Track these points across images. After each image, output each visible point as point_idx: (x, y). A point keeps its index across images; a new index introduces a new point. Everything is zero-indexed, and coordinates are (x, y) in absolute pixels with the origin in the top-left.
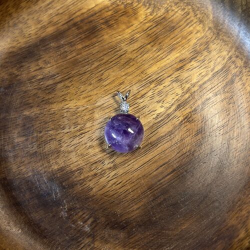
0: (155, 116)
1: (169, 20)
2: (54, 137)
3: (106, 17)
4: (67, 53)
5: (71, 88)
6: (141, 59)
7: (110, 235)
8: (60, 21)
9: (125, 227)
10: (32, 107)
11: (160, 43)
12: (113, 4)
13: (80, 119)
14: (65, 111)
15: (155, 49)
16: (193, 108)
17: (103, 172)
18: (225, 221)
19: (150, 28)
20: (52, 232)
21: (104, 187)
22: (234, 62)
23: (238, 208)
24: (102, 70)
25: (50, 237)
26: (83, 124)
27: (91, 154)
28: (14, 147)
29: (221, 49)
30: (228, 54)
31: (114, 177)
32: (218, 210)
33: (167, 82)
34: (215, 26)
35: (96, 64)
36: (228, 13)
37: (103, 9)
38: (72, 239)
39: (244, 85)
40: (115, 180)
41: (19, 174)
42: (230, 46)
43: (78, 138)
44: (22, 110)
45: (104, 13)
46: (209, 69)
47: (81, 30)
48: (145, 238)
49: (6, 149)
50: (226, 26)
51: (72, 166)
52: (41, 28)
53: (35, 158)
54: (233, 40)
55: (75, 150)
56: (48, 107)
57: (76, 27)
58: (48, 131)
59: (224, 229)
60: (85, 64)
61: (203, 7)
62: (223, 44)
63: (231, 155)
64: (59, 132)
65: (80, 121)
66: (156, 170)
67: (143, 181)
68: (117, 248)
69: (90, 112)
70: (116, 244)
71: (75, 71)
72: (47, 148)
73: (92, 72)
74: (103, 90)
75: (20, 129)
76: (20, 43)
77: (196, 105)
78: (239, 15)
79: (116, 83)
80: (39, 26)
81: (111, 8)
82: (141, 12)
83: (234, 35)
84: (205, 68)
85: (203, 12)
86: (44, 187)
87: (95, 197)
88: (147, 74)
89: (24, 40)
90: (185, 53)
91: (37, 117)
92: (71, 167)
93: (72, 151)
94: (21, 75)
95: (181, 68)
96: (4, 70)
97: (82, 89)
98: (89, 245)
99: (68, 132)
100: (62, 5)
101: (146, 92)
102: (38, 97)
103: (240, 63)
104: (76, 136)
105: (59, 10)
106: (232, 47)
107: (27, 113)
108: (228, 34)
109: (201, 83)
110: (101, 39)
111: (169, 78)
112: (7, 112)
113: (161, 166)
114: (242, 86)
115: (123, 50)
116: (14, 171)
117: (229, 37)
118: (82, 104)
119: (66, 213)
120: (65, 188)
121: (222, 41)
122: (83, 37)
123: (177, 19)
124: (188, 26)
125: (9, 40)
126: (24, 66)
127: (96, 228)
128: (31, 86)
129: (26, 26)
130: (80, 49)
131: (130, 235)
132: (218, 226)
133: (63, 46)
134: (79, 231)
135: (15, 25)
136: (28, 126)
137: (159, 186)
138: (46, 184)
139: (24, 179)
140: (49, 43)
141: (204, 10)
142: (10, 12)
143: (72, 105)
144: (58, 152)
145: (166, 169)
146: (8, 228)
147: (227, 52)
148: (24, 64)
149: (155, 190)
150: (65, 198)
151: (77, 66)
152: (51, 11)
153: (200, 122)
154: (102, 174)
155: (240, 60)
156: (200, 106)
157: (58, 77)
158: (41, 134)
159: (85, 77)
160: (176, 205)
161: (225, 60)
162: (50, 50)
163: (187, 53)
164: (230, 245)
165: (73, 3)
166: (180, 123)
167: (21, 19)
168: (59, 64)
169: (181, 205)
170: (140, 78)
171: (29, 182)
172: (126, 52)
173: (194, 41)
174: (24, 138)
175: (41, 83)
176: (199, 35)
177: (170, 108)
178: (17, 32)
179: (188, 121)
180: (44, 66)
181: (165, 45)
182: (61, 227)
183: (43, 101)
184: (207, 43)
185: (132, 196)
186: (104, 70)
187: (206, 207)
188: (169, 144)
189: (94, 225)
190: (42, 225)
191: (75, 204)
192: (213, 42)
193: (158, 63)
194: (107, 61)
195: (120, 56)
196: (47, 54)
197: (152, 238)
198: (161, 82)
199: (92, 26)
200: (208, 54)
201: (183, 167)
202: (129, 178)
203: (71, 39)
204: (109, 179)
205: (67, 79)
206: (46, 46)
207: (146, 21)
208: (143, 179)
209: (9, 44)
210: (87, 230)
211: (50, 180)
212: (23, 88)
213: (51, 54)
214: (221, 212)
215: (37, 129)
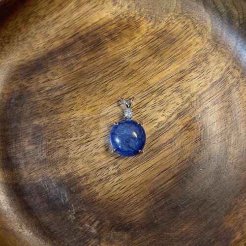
0: (156, 124)
1: (170, 33)
2: (62, 145)
3: (110, 31)
4: (74, 65)
5: (77, 98)
6: (144, 70)
7: (115, 236)
8: (67, 35)
9: (129, 229)
10: (41, 117)
11: (161, 55)
12: (116, 17)
13: (86, 128)
14: (72, 120)
15: (156, 61)
16: (193, 117)
18: (221, 224)
19: (151, 41)
20: (61, 234)
21: (109, 191)
22: (231, 73)
23: (235, 212)
24: (106, 81)
25: (59, 239)
26: (89, 132)
27: (97, 161)
28: (25, 155)
29: (219, 61)
30: (226, 66)
31: (118, 182)
32: (216, 213)
33: (168, 92)
34: (214, 38)
35: (101, 75)
36: (226, 26)
37: (107, 23)
38: (80, 241)
39: (241, 95)
40: (119, 185)
41: (30, 180)
42: (227, 57)
43: (84, 146)
44: (32, 120)
45: (108, 27)
46: (208, 79)
47: (86, 43)
48: (147, 239)
49: (17, 157)
50: (224, 39)
51: (79, 172)
52: (49, 41)
53: (44, 165)
54: (230, 52)
55: (82, 157)
56: (56, 117)
58: (56, 139)
59: (221, 231)
60: (90, 76)
61: (202, 20)
62: (221, 55)
63: (228, 161)
64: (67, 140)
66: (158, 175)
67: (145, 186)
69: (96, 121)
70: (121, 245)
71: (81, 83)
72: (56, 155)
73: (97, 83)
74: (108, 100)
75: (30, 138)
76: (29, 56)
77: (195, 114)
78: (236, 28)
79: (120, 93)
80: (47, 40)
81: (114, 22)
82: (143, 26)
83: (231, 47)
84: (204, 78)
85: (202, 24)
86: (53, 192)
87: (100, 201)
88: (149, 84)
89: (33, 53)
90: (186, 65)
91: (46, 126)
93: (79, 158)
94: (31, 86)
95: (181, 78)
96: (14, 82)
97: (88, 99)
99: (75, 141)
100: (69, 20)
101: (148, 101)
102: (47, 108)
103: (237, 74)
104: (82, 144)
105: (65, 24)
106: (229, 59)
107: (36, 122)
108: (226, 46)
109: (200, 93)
110: (105, 51)
111: (170, 88)
112: (18, 121)
113: (163, 172)
114: (239, 96)
115: (126, 62)
116: (25, 177)
117: (227, 49)
118: (88, 113)
119: (74, 216)
120: (73, 193)
121: (220, 53)
122: (89, 50)
123: (177, 32)
124: (188, 39)
125: (18, 54)
126: (33, 78)
127: (102, 230)
129: (34, 40)
130: (85, 62)
132: (215, 228)
134: (86, 233)
135: (24, 39)
136: (38, 135)
137: (161, 191)
138: (55, 189)
139: (34, 185)
140: (56, 55)
141: (202, 23)
142: (19, 27)
143: (78, 114)
144: (67, 159)
145: (167, 175)
146: (20, 230)
147: (225, 63)
148: (32, 76)
149: (157, 195)
150: (73, 202)
151: (83, 78)
152: (57, 26)
153: (199, 130)
154: (107, 179)
155: (237, 71)
156: (200, 115)
157: (65, 88)
158: (50, 142)
159: (90, 89)
160: (176, 209)
161: (223, 71)
162: (58, 63)
163: (187, 64)
165: (79, 18)
166: (180, 131)
167: (29, 33)
168: (66, 76)
169: (182, 208)
170: (142, 88)
171: (39, 187)
172: (128, 64)
173: (193, 53)
174: (34, 147)
175: (50, 94)
176: (198, 46)
177: (171, 117)
178: (26, 45)
179: (188, 129)
180: (52, 78)
181: (166, 57)
182: (70, 230)
183: (51, 111)
184: (206, 55)
185: (135, 200)
187: (204, 211)
188: (170, 151)
189: (100, 227)
190: (52, 227)
191: (82, 207)
192: (211, 53)
193: (159, 74)
194: (111, 73)
195: (123, 68)
196: (55, 66)
197: (154, 240)
198: (162, 92)
199: (96, 39)
200: (206, 65)
201: (183, 173)
202: (132, 183)
203: (77, 52)
204: (114, 184)
205: (74, 90)
206: (54, 58)
207: (147, 34)
208: (146, 184)
209: (18, 57)
210: (93, 232)
211: (59, 185)
212: (33, 99)
213: (58, 66)
214: (218, 215)
215: (46, 137)
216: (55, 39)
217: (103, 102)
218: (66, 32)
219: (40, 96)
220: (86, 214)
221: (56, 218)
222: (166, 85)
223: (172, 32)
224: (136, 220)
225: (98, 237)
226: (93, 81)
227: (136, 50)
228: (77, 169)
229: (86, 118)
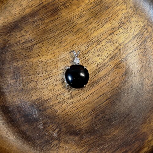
0: (96, 65)
1: (105, 2)
2: (33, 79)
4: (39, 26)
5: (42, 48)
6: (87, 28)
7: (69, 139)
8: (34, 4)
9: (78, 134)
10: (18, 61)
11: (99, 17)
13: (49, 68)
14: (39, 62)
15: (95, 21)
16: (120, 59)
18: (140, 129)
20: (34, 138)
21: (65, 109)
23: (148, 122)
24: (62, 36)
25: (32, 141)
26: (51, 71)
27: (57, 90)
28: (8, 86)
29: (138, 21)
30: (143, 24)
31: (71, 103)
32: (136, 123)
33: (103, 43)
34: (134, 6)
35: (58, 32)
38: (46, 142)
40: (72, 106)
41: (12, 103)
43: (48, 80)
44: (12, 63)
46: (131, 34)
47: (48, 10)
48: (90, 140)
49: (3, 88)
50: (141, 6)
52: (22, 9)
53: (21, 93)
54: (146, 14)
55: (47, 87)
56: (29, 60)
57: (45, 8)
58: (29, 76)
59: (139, 134)
60: (51, 32)
62: (140, 17)
63: (144, 88)
64: (36, 76)
65: (49, 69)
66: (97, 99)
68: (74, 146)
69: (55, 63)
70: (73, 144)
71: (45, 37)
72: (29, 86)
73: (55, 37)
74: (63, 48)
75: (11, 75)
76: (9, 19)
77: (122, 57)
79: (71, 44)
80: (21, 8)
83: (146, 11)
84: (128, 33)
86: (28, 110)
87: (59, 116)
88: (91, 38)
89: (12, 18)
90: (116, 24)
91: (22, 67)
92: (44, 98)
93: (45, 88)
94: (11, 40)
95: (113, 33)
97: (49, 49)
98: (57, 145)
99: (41, 76)
101: (90, 49)
102: (22, 54)
103: (150, 29)
104: (46, 79)
106: (145, 19)
107: (15, 64)
108: (142, 11)
109: (125, 43)
110: (61, 15)
111: (105, 40)
112: (3, 64)
113: (100, 96)
114: (151, 44)
115: (75, 23)
116: (9, 101)
117: (143, 13)
118: (50, 58)
119: (42, 126)
120: (41, 111)
121: (139, 15)
122: (49, 14)
123: (109, 1)
124: (117, 6)
125: (2, 18)
127: (61, 135)
128: (17, 47)
129: (12, 8)
130: (47, 23)
132: (135, 133)
133: (36, 21)
134: (50, 137)
135: (5, 8)
136: (16, 73)
137: (99, 108)
138: (29, 108)
139: (15, 106)
140: (28, 19)
143: (43, 59)
144: (36, 89)
145: (103, 98)
146: (7, 136)
147: (142, 22)
148: (12, 33)
149: (97, 111)
150: (41, 117)
151: (46, 34)
153: (125, 68)
154: (64, 102)
156: (125, 58)
157: (34, 41)
158: (25, 78)
159: (51, 41)
160: (109, 120)
161: (141, 28)
162: (29, 24)
164: (142, 144)
166: (112, 69)
167: (9, 4)
169: (113, 120)
170: (86, 40)
171: (18, 107)
172: (77, 24)
173: (120, 16)
174: (15, 81)
175: (24, 45)
176: (124, 11)
177: (106, 59)
178: (7, 12)
179: (117, 68)
180: (25, 34)
181: (102, 19)
182: (39, 135)
183: (25, 57)
184: (129, 17)
185: (82, 115)
186: (64, 36)
187: (128, 121)
188: (105, 82)
189: (59, 133)
190: (28, 133)
191: (47, 120)
192: (133, 16)
193: (97, 30)
194: (65, 30)
195: (73, 27)
196: (27, 26)
197: (95, 140)
198: (100, 42)
199: (54, 7)
200: (130, 24)
201: (114, 96)
202: (80, 104)
203: (42, 16)
204: (68, 105)
205: (40, 42)
206: (26, 21)
207: (89, 3)
208: (89, 105)
209: (2, 20)
210: (55, 136)
211: (31, 106)
212: (12, 48)
213: (29, 26)
214: (137, 124)
215: (22, 74)
216: (26, 8)
217: (60, 50)
218: (34, 2)
219: (17, 46)
220: (50, 124)
221: (30, 127)
222: (102, 38)
224: (83, 128)
225: (58, 139)
226: (53, 36)
227: (82, 14)
228: (43, 95)
229: (49, 61)
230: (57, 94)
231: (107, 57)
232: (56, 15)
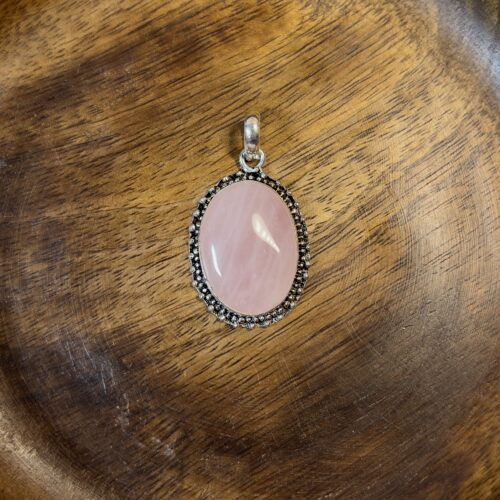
1: (349, 31)
2: (105, 265)
3: (219, 21)
4: (137, 93)
5: (143, 164)
6: (289, 109)
7: (215, 465)
8: (124, 25)
9: (246, 450)
10: (62, 202)
11: (328, 79)
13: (159, 229)
14: (131, 211)
15: (317, 90)
16: (390, 216)
17: (204, 339)
18: (445, 444)
19: (307, 48)
20: (98, 457)
21: (206, 368)
23: (473, 420)
24: (207, 131)
25: (93, 467)
26: (166, 239)
27: (181, 302)
28: (24, 283)
29: (453, 96)
30: (465, 107)
31: (226, 349)
32: (433, 422)
33: (339, 160)
34: (441, 49)
35: (196, 117)
36: (471, 23)
37: (214, 4)
38: (139, 472)
39: (495, 172)
40: (227, 356)
41: (34, 338)
42: (470, 90)
43: (155, 268)
44: (42, 208)
45: (215, 12)
46: (427, 135)
47: (166, 46)
48: (284, 473)
49: (7, 287)
50: (464, 49)
51: (141, 324)
52: (86, 37)
53: (66, 307)
54: (477, 78)
55: (149, 292)
56: (96, 203)
57: (157, 39)
58: (95, 252)
59: (442, 460)
60: (172, 117)
61: (418, 8)
62: (457, 85)
63: (463, 312)
64: (117, 254)
65: (159, 233)
66: (312, 337)
67: (284, 360)
68: (229, 491)
70: (227, 484)
71: (152, 131)
72: (91, 287)
73: (186, 134)
74: (209, 171)
75: (36, 247)
76: (40, 68)
77: (397, 209)
78: (492, 28)
80: (81, 34)
81: (229, 2)
82: (292, 13)
83: (479, 68)
84: (419, 132)
85: (417, 17)
86: (83, 365)
87: (188, 388)
88: (300, 141)
89: (50, 62)
90: (381, 102)
91: (73, 223)
92: (140, 326)
93: (143, 295)
94: (43, 134)
95: (368, 132)
96: (7, 123)
97: (165, 169)
98: (173, 485)
99: (135, 256)
101: (295, 178)
102: (76, 182)
103: (489, 126)
104: (150, 265)
106: (474, 93)
107: (52, 214)
108: (468, 65)
109: (408, 163)
110: (207, 65)
111: (344, 151)
112: (12, 210)
113: (322, 330)
114: (490, 173)
115: (252, 91)
116: (24, 331)
117: (469, 71)
118: (166, 199)
119: (127, 420)
120: (127, 369)
121: (453, 80)
122: (171, 60)
123: (364, 30)
124: (387, 47)
125: (17, 62)
126: (48, 116)
127: (187, 452)
128: (60, 159)
129: (53, 33)
130: (163, 86)
131: (254, 466)
132: (430, 454)
133: (129, 77)
134: (153, 456)
135: (31, 31)
136: (53, 242)
137: (317, 370)
138: (87, 358)
139: (43, 349)
140: (100, 69)
141: (420, 14)
142: (21, 4)
143: (143, 200)
144: (115, 295)
145: (332, 337)
146: (9, 447)
147: (464, 103)
148: (47, 112)
149: (308, 378)
150: (127, 389)
151: (157, 121)
152: (105, 5)
153: (403, 243)
154: (203, 342)
155: (489, 120)
156: (405, 212)
157: (117, 141)
158: (80, 258)
159: (172, 144)
160: (348, 410)
161: (460, 119)
162: (103, 86)
163: (383, 102)
164: (453, 493)
166: (363, 244)
167: (43, 18)
168: (120, 115)
169: (360, 409)
170: (285, 149)
171: (52, 354)
173: (397, 77)
174: (46, 266)
175: (83, 153)
176: (407, 64)
177: (344, 213)
178: (34, 45)
179: (379, 241)
180: (88, 118)
181: (339, 83)
182: (117, 448)
183: (86, 190)
184: (424, 82)
185: (260, 388)
186: (211, 132)
187: (408, 415)
188: (338, 286)
189: (183, 444)
190: (79, 441)
191: (146, 401)
192: (435, 80)
193: (322, 120)
194: (219, 112)
195: (246, 103)
196: (97, 92)
197: (299, 474)
198: (327, 158)
199: (189, 37)
200: (425, 104)
201: (366, 333)
202: (255, 352)
203: (146, 64)
204: (216, 352)
205: (136, 146)
206: (94, 75)
207: (301, 32)
208: (285, 356)
209: (17, 70)
210: (169, 454)
211: (96, 352)
212: (46, 161)
213: (104, 94)
214: (438, 426)
215: (72, 247)
216: (99, 34)
217: (199, 175)
218: (125, 19)
219: (61, 156)
220: (155, 415)
221: (89, 422)
222: (337, 144)
223: (353, 29)
224: (261, 432)
225: (179, 466)
226: (178, 129)
227: (274, 66)
228: (137, 319)
229: (160, 209)
230: (181, 315)
231: (349, 206)
232: (193, 62)
